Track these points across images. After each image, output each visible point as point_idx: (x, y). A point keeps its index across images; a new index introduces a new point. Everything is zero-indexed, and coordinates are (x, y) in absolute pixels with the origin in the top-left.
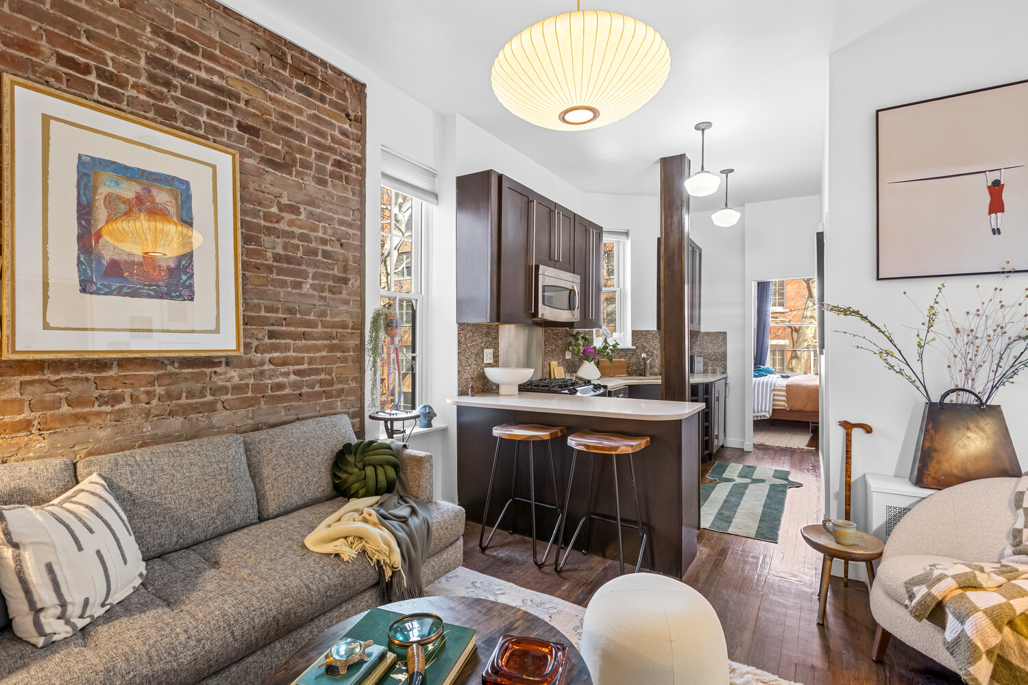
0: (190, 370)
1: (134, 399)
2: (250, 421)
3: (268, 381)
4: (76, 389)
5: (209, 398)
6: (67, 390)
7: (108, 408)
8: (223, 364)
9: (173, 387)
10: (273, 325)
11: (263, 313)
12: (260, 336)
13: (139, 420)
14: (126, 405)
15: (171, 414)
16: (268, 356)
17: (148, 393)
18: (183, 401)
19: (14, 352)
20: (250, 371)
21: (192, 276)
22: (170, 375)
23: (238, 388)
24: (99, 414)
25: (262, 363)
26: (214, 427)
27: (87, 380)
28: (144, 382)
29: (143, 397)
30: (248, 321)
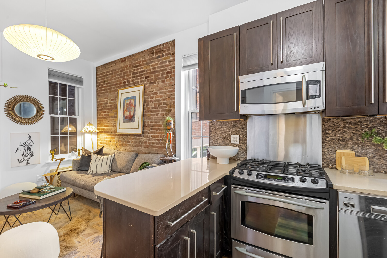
0: (138, 137)
1: (131, 142)
2: (148, 151)
3: (151, 142)
4: (126, 139)
5: (141, 144)
6: (124, 139)
7: (128, 143)
8: (143, 136)
9: (136, 141)
10: (152, 126)
11: (150, 124)
12: (149, 129)
13: (132, 147)
14: (130, 143)
15: (136, 146)
16: (151, 135)
17: (133, 141)
18: (137, 144)
19: (117, 133)
20: (148, 138)
21: (135, 117)
22: (135, 138)
23: (146, 143)
24: (127, 144)
25: (150, 137)
26: (141, 151)
27: (126, 138)
28: (132, 139)
29: (132, 142)
30: (144, 126)
